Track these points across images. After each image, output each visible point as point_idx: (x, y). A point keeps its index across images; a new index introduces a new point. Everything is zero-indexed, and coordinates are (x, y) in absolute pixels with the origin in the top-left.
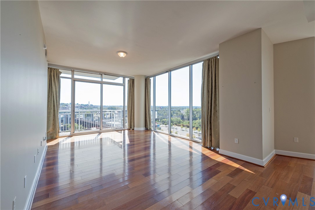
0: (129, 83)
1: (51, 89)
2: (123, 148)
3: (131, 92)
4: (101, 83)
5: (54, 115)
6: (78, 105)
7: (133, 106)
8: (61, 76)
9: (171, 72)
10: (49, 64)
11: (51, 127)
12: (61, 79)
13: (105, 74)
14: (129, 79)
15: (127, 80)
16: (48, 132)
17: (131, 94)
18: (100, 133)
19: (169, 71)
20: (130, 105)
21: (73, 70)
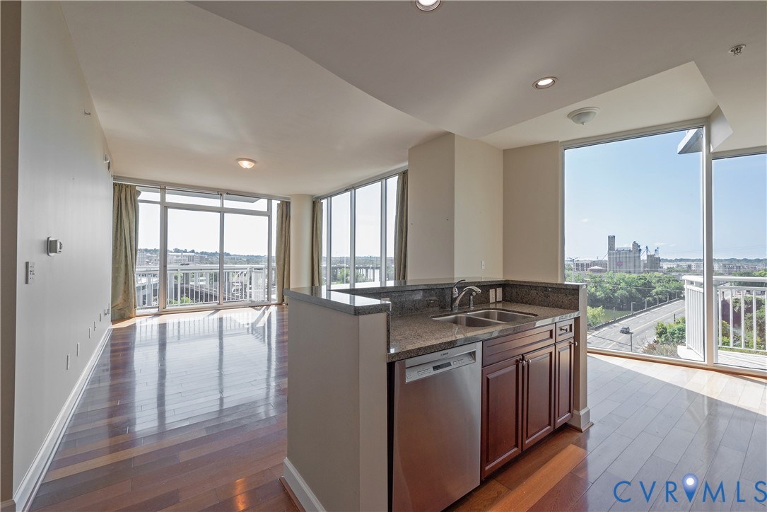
0: (280, 211)
1: (121, 224)
2: (266, 340)
3: (284, 229)
4: (220, 212)
5: (126, 274)
6: (193, 254)
7: (287, 256)
8: (139, 198)
9: (357, 190)
10: (115, 178)
11: (121, 297)
12: (140, 204)
13: (227, 194)
14: (279, 202)
15: (275, 203)
16: (114, 305)
17: (284, 232)
18: (217, 310)
19: (352, 188)
20: (282, 256)
21: (163, 187)
